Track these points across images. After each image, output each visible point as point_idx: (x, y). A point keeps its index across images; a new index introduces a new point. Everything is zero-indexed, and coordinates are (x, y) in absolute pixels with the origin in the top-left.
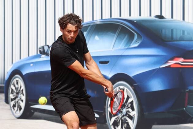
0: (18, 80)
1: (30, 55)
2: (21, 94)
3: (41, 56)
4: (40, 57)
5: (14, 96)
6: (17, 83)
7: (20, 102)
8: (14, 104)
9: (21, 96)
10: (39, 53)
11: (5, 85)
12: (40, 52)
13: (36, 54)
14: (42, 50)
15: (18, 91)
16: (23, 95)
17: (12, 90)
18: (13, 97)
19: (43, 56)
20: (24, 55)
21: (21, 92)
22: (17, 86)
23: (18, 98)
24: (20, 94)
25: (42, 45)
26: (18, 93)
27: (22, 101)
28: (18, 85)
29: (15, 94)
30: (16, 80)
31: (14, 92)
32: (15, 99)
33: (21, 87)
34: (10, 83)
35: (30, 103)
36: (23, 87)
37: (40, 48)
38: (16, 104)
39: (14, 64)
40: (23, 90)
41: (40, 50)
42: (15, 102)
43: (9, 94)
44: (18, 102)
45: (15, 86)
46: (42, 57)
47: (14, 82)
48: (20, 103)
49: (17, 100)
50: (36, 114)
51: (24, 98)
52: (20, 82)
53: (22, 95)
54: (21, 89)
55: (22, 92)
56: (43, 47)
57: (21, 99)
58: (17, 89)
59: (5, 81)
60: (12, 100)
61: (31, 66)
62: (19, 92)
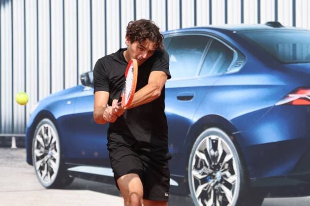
0: (47, 128)
1: (67, 87)
2: (53, 149)
3: (84, 88)
4: (83, 91)
5: (41, 152)
6: (47, 132)
7: (52, 162)
8: (42, 165)
9: (52, 153)
10: (80, 83)
11: (27, 136)
12: (83, 81)
13: (75, 85)
14: (85, 79)
15: (47, 145)
16: (56, 150)
17: (38, 143)
18: (39, 155)
19: (87, 88)
20: (57, 88)
21: (52, 146)
22: (45, 136)
23: (48, 156)
24: (50, 149)
25: (86, 71)
26: (47, 148)
27: (54, 160)
28: (47, 135)
29: (43, 149)
30: (45, 127)
31: (42, 146)
32: (42, 157)
33: (52, 138)
34: (35, 132)
35: (66, 163)
36: (56, 139)
37: (82, 76)
38: (44, 165)
39: (42, 101)
40: (55, 143)
41: (83, 78)
42: (42, 162)
43: (34, 150)
44: (48, 162)
45: (42, 137)
46: (85, 89)
47: (41, 131)
48: (50, 164)
49: (45, 159)
50: (77, 180)
51: (57, 155)
52: (50, 130)
53: (54, 151)
54: (53, 141)
55: (53, 147)
56: (87, 75)
57: (52, 157)
58: (45, 141)
59: (27, 129)
60: (38, 159)
61: (69, 105)
62: (49, 146)
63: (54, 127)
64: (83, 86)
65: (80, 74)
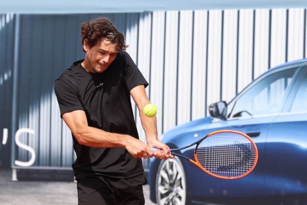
0: (172, 163)
1: (194, 119)
2: (178, 186)
3: (212, 119)
4: (211, 123)
5: (166, 189)
6: (171, 167)
7: (177, 199)
8: (166, 203)
9: (177, 190)
10: (208, 115)
11: (151, 170)
12: (211, 112)
13: (203, 116)
14: (214, 109)
15: (172, 182)
16: (182, 187)
17: (163, 179)
18: (164, 192)
19: (216, 120)
20: (184, 119)
21: (177, 183)
22: (170, 172)
23: (174, 194)
24: (175, 186)
25: (215, 102)
26: (172, 185)
27: (180, 198)
28: (172, 170)
29: (167, 186)
30: (170, 162)
31: (166, 182)
32: (167, 194)
33: (177, 173)
34: (159, 168)
35: (193, 202)
36: (181, 175)
37: (211, 107)
38: (169, 203)
39: (167, 133)
40: (180, 179)
41: (211, 109)
42: (167, 200)
43: (158, 186)
44: (173, 200)
45: (167, 172)
46: (213, 121)
47: (166, 166)
48: (176, 202)
49: (170, 196)
51: (182, 193)
52: (176, 166)
53: (179, 188)
54: (178, 178)
55: (179, 183)
56: (216, 105)
57: (177, 194)
58: (170, 177)
59: (150, 164)
60: (163, 196)
61: (196, 138)
62: (174, 183)
63: (179, 162)
64: (212, 118)
65: (209, 104)
